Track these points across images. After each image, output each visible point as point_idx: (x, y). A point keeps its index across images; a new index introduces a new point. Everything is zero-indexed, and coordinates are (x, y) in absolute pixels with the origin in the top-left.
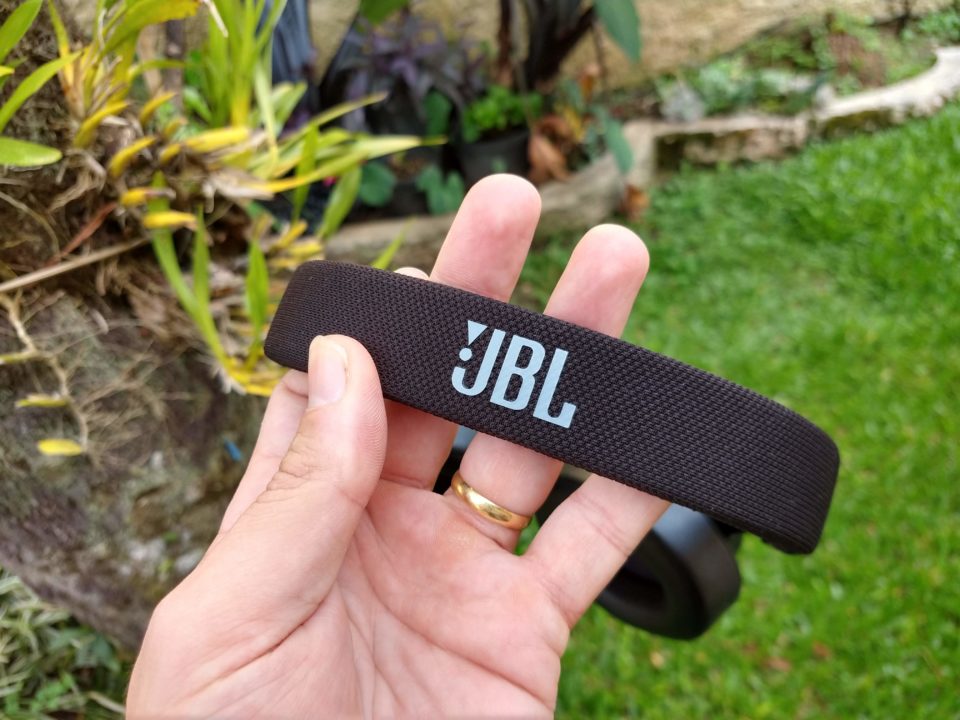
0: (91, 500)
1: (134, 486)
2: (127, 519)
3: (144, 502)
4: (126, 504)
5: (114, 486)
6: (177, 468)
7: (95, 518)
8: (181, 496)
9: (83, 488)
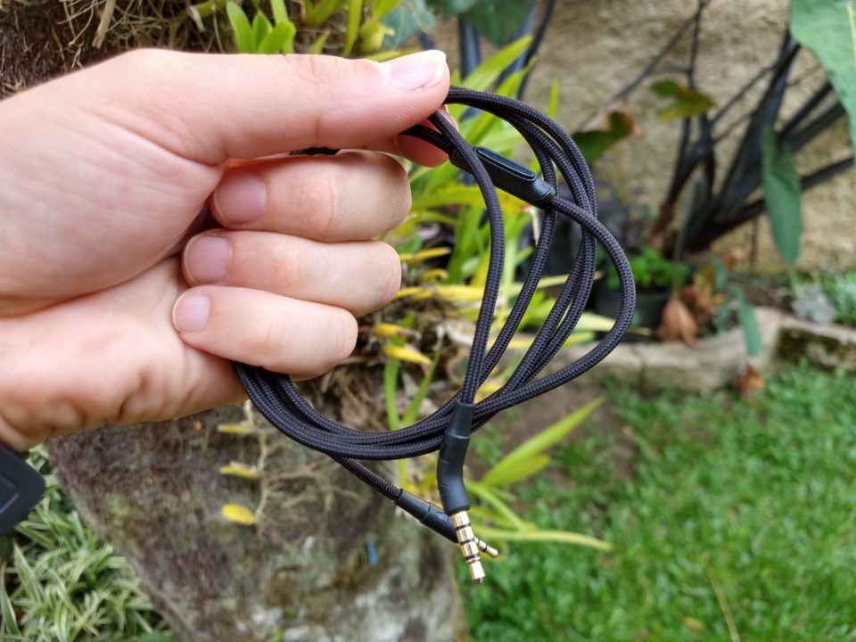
0: (240, 561)
1: (281, 560)
2: (263, 586)
3: (282, 575)
4: (267, 572)
5: (263, 556)
6: (321, 555)
7: (237, 576)
8: (314, 580)
9: (240, 549)
